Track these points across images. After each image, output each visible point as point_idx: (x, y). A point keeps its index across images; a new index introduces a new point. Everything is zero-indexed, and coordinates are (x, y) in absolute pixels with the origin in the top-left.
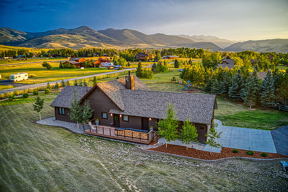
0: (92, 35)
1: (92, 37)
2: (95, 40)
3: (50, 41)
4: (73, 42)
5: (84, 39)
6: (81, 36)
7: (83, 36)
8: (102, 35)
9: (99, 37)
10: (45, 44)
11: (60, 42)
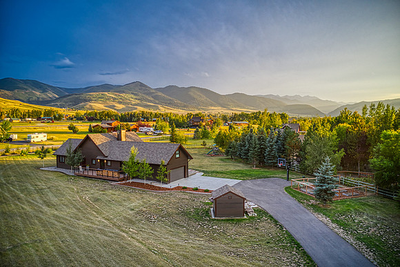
0: (147, 94)
1: (147, 97)
2: (151, 101)
3: (90, 100)
4: (120, 103)
5: (136, 99)
6: (132, 96)
7: (135, 95)
8: (160, 94)
9: (156, 97)
10: (83, 104)
11: (104, 103)
